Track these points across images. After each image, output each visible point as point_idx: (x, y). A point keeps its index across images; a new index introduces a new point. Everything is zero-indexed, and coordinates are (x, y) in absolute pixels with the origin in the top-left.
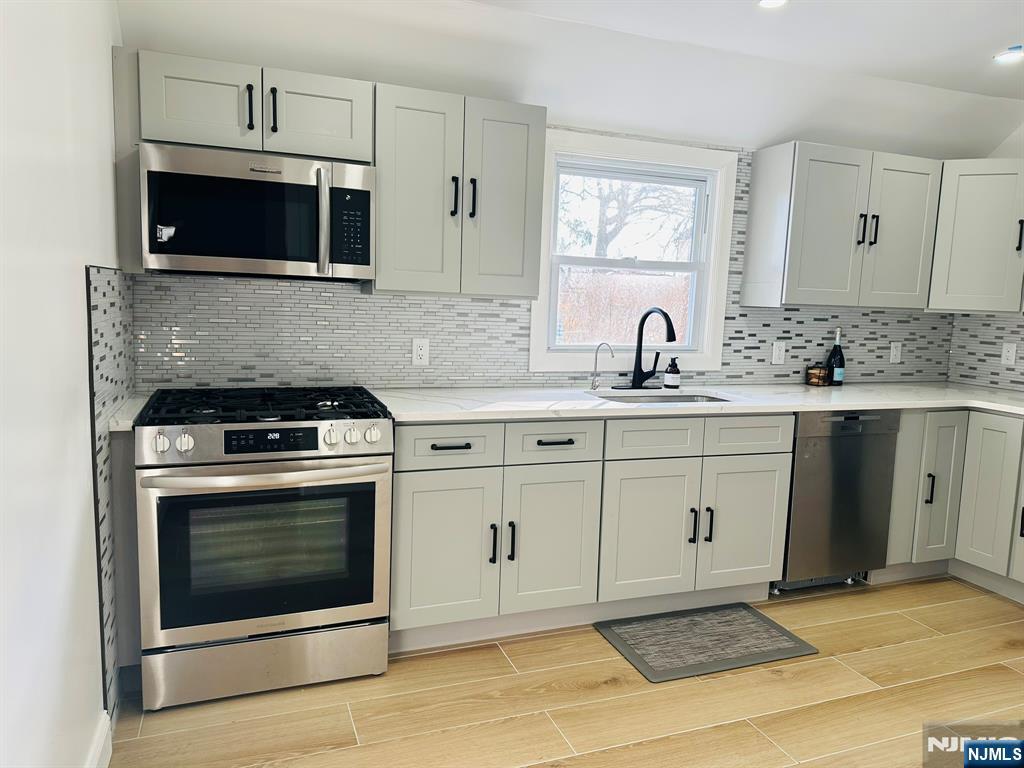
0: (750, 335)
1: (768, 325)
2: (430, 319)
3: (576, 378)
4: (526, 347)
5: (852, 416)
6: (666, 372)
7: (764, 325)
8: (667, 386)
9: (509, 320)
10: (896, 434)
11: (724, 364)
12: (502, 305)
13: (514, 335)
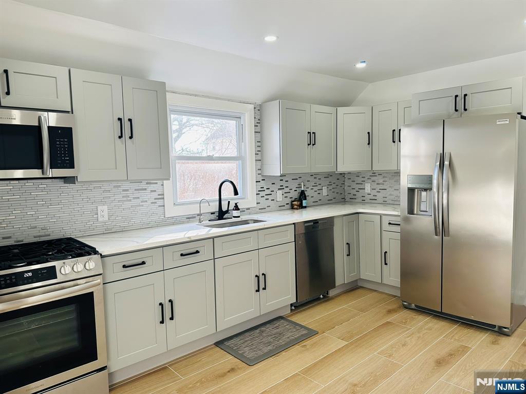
0: (267, 189)
1: (274, 184)
2: (107, 194)
3: (190, 218)
4: (163, 204)
5: (316, 222)
6: (233, 210)
7: (273, 184)
8: (234, 217)
9: (152, 191)
10: (333, 228)
11: (257, 203)
12: (147, 183)
13: (155, 199)
